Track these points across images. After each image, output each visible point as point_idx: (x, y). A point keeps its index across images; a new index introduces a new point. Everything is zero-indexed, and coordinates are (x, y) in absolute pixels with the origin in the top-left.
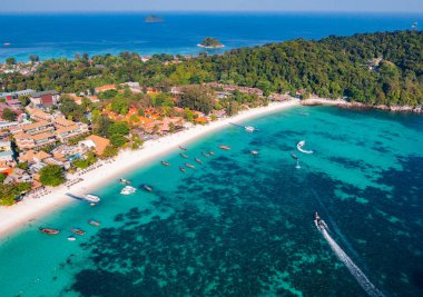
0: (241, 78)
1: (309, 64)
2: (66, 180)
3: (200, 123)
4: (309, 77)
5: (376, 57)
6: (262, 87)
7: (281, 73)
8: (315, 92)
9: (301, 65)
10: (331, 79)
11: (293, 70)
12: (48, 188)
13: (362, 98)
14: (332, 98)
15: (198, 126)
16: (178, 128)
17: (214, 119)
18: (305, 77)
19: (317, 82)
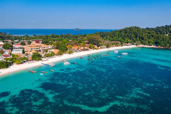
0: (112, 39)
1: (139, 33)
2: (42, 60)
3: (96, 49)
4: (140, 38)
5: (167, 33)
6: (120, 41)
7: (128, 36)
8: (142, 43)
9: (136, 34)
10: (149, 38)
11: (133, 35)
12: (34, 61)
13: (163, 45)
14: (150, 45)
15: (95, 50)
16: (87, 50)
17: (101, 48)
18: (138, 38)
19: (143, 39)
